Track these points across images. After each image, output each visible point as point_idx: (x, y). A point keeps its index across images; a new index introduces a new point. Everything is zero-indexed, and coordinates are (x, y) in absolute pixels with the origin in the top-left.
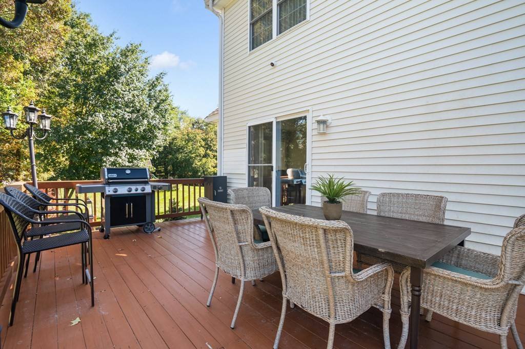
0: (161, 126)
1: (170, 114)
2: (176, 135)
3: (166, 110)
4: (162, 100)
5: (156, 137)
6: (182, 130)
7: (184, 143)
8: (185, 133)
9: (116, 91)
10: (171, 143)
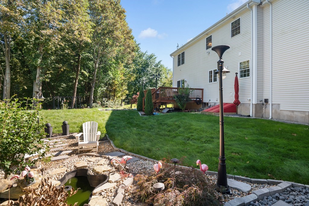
0: (160, 79)
1: (163, 75)
2: (165, 81)
3: (161, 74)
4: (160, 71)
5: (158, 83)
6: (168, 79)
7: (169, 85)
8: (170, 80)
9: (148, 70)
10: (163, 86)
